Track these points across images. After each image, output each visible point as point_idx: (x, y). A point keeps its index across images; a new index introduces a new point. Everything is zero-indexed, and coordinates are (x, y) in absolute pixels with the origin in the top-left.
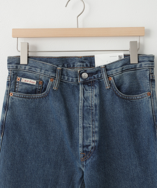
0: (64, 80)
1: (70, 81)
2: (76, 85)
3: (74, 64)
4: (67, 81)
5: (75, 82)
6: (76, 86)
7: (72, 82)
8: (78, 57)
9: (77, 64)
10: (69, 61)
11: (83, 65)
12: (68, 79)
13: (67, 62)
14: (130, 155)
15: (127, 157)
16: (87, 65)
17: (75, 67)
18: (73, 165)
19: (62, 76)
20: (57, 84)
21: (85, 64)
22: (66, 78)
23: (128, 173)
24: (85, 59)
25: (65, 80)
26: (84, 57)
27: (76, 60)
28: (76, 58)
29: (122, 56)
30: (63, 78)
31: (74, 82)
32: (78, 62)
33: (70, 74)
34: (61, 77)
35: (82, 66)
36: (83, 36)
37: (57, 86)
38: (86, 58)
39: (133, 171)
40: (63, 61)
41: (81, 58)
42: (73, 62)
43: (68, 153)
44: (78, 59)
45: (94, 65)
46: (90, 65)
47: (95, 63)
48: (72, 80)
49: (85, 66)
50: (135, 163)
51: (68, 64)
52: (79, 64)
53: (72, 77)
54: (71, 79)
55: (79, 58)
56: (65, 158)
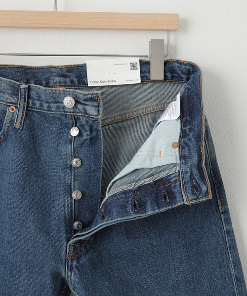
0: (34, 108)
1: (46, 109)
2: (58, 116)
3: (48, 79)
4: (41, 109)
5: (54, 111)
6: (57, 118)
7: (50, 111)
8: (55, 67)
9: (53, 79)
10: (39, 75)
11: (65, 82)
12: (41, 105)
13: (35, 77)
14: (170, 243)
15: (164, 248)
16: (72, 82)
17: (51, 85)
18: (43, 272)
19: (31, 101)
20: (20, 116)
21: (68, 80)
22: (38, 103)
23: (166, 276)
24: (68, 71)
25: (37, 108)
26: (66, 67)
27: (52, 73)
28: (52, 69)
29: (136, 63)
30: (33, 103)
31: (52, 111)
32: (55, 76)
33: (43, 97)
34: (28, 103)
35: (63, 84)
36: (67, 26)
37: (21, 121)
38: (70, 69)
39: (175, 272)
40: (27, 74)
41: (61, 68)
42: (47, 76)
43: (34, 249)
44: (54, 70)
45: (85, 81)
46: (79, 82)
47: (87, 77)
48: (49, 107)
49: (69, 84)
50: (178, 256)
51: (36, 81)
52: (57, 79)
53: (47, 102)
54: (45, 105)
55: (58, 69)
56: (28, 258)
